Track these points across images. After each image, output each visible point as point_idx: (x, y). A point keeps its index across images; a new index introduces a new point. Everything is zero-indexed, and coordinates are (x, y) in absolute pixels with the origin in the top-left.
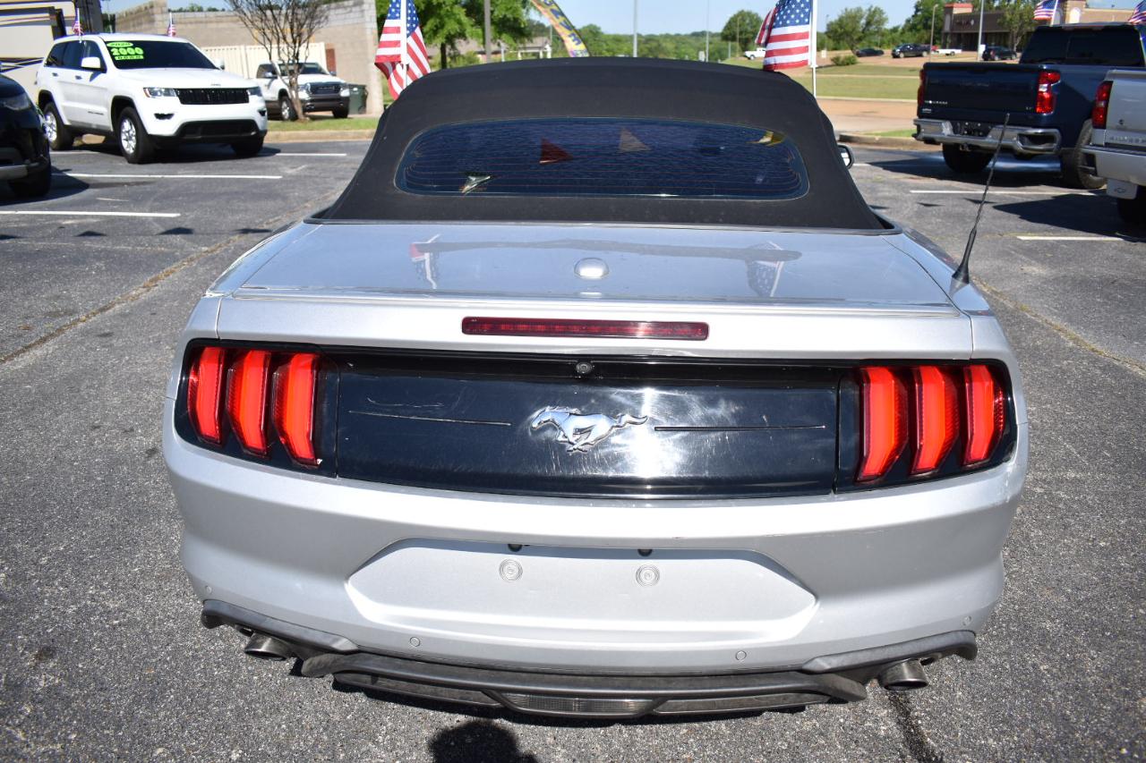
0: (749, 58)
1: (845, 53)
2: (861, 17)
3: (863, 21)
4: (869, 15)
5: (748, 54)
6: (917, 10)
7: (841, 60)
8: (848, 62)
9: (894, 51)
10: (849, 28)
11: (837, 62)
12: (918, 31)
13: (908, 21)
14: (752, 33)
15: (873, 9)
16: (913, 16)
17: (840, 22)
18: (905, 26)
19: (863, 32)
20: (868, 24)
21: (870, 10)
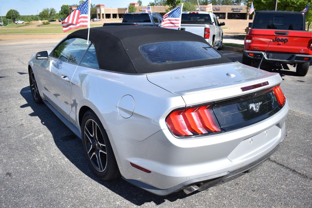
0: (17, 24)
1: (46, 21)
2: (49, 11)
3: (50, 12)
4: (51, 10)
5: (16, 22)
6: (62, 9)
7: (45, 23)
8: (47, 24)
9: (59, 20)
10: (46, 14)
11: (44, 24)
12: (63, 14)
13: (60, 12)
14: (16, 16)
15: (52, 9)
16: (61, 10)
17: (43, 12)
18: (59, 13)
19: (50, 15)
20: (51, 13)
21: (51, 9)
